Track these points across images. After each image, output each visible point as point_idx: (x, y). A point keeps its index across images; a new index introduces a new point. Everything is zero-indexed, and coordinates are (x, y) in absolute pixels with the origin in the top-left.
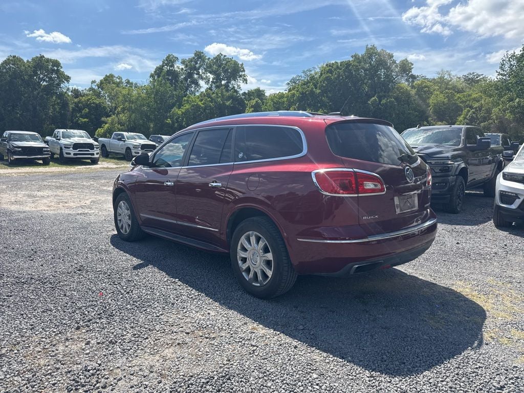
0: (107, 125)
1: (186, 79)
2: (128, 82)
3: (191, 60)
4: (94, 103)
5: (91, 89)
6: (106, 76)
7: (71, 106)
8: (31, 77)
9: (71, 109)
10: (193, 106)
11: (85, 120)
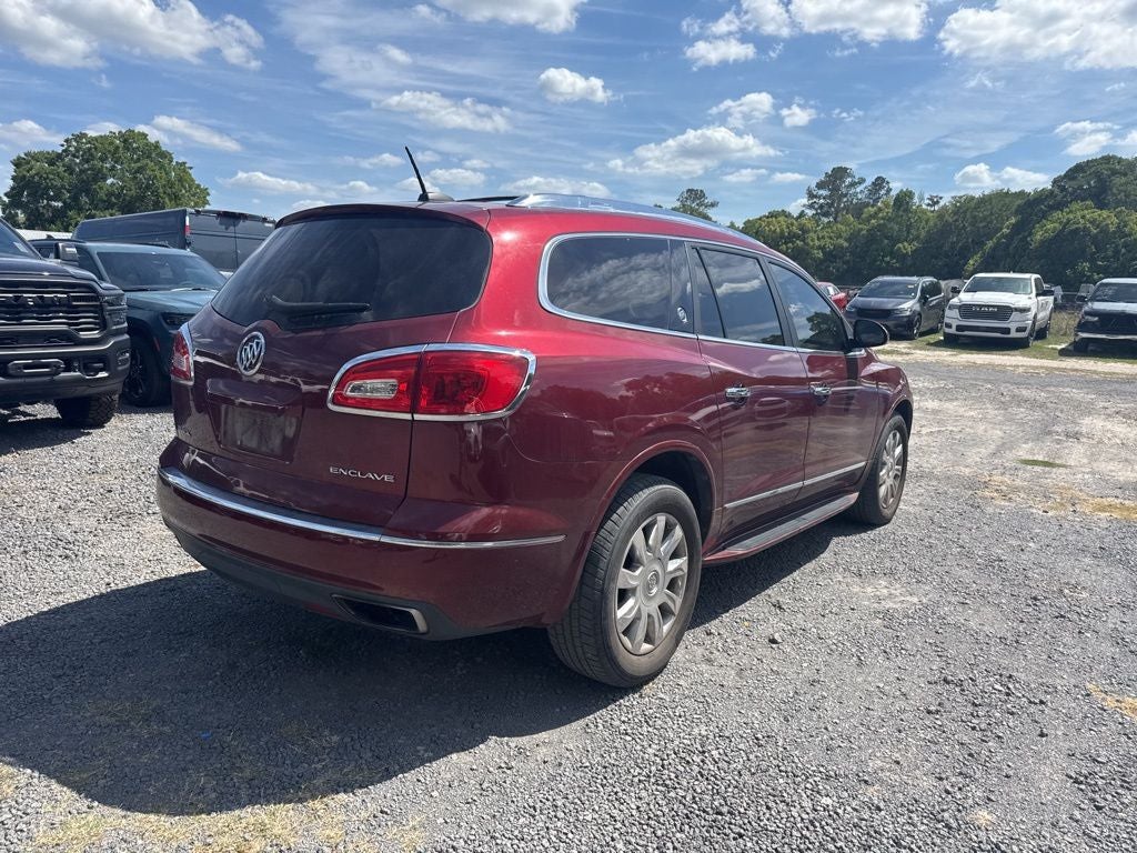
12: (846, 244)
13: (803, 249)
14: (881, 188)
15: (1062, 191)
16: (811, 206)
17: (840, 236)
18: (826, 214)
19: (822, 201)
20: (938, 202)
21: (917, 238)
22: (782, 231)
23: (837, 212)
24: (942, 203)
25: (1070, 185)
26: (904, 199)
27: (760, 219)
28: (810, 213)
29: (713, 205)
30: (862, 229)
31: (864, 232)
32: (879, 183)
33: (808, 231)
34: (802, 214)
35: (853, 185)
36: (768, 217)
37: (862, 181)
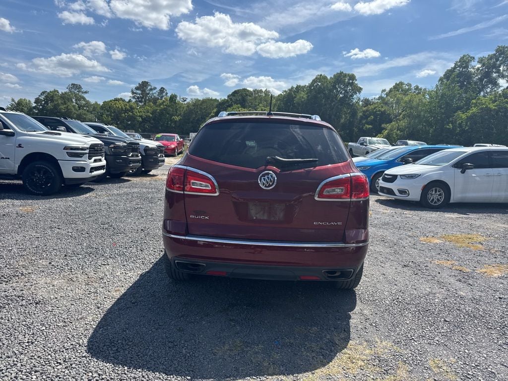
0: (387, 131)
1: (481, 80)
2: (417, 88)
3: (491, 58)
4: (379, 111)
5: (381, 98)
6: (396, 84)
7: (360, 114)
8: (331, 91)
9: (359, 117)
10: (482, 109)
11: (370, 126)
12: (151, 115)
13: (132, 116)
14: (163, 92)
15: (231, 100)
16: (134, 97)
17: (148, 112)
18: (141, 102)
19: (138, 95)
20: (186, 100)
21: (180, 115)
22: (122, 107)
23: (145, 101)
24: (188, 101)
25: (234, 98)
26: (173, 98)
27: (111, 101)
28: (134, 100)
29: (86, 92)
30: (157, 110)
31: (158, 111)
32: (162, 90)
33: (133, 109)
34: (130, 101)
35: (151, 89)
36: (114, 101)
37: (155, 88)
